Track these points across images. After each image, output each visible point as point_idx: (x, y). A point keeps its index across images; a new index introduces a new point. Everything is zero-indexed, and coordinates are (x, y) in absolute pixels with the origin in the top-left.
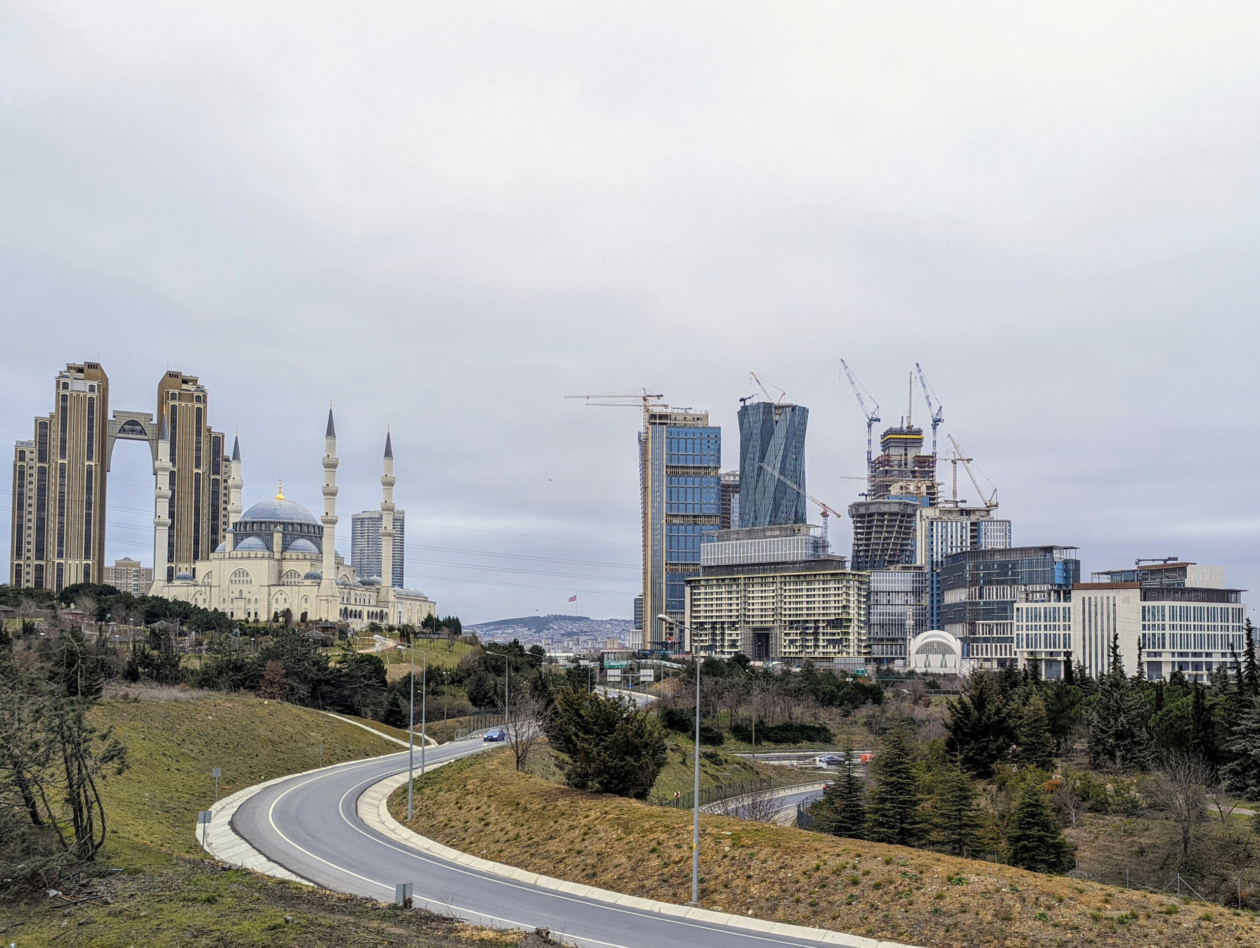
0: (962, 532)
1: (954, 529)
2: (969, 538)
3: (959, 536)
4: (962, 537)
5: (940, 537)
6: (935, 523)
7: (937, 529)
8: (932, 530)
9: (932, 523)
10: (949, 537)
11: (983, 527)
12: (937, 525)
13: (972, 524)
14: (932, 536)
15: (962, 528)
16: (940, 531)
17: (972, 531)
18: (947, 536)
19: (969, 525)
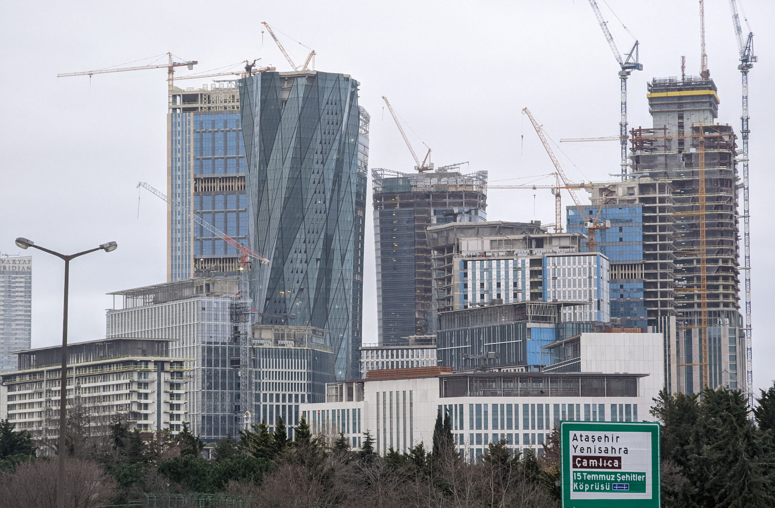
0: (515, 276)
1: (503, 273)
2: (528, 287)
3: (511, 283)
4: (515, 284)
5: (478, 286)
6: (470, 264)
7: (474, 274)
8: (466, 275)
9: (465, 263)
10: (495, 286)
11: (550, 267)
12: (474, 267)
13: (533, 262)
14: (466, 286)
15: (516, 269)
16: (478, 276)
17: (533, 273)
18: (490, 284)
19: (528, 265)
